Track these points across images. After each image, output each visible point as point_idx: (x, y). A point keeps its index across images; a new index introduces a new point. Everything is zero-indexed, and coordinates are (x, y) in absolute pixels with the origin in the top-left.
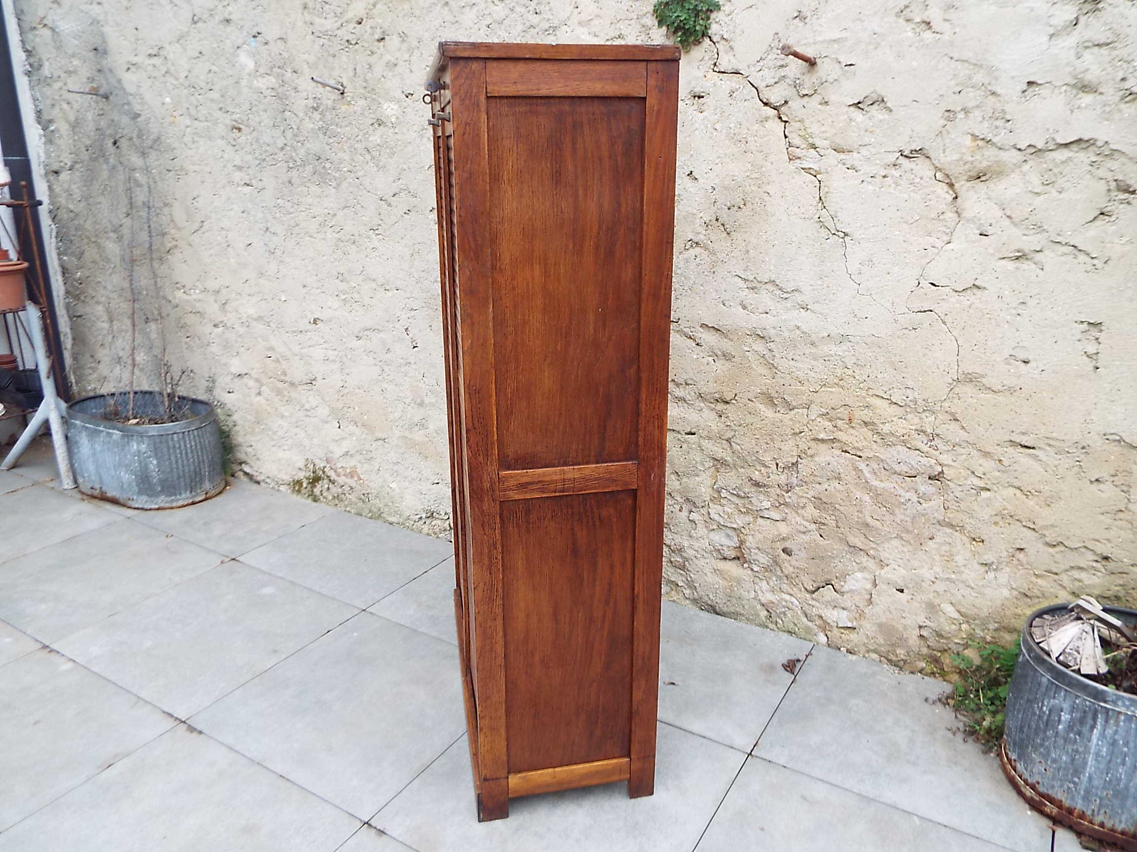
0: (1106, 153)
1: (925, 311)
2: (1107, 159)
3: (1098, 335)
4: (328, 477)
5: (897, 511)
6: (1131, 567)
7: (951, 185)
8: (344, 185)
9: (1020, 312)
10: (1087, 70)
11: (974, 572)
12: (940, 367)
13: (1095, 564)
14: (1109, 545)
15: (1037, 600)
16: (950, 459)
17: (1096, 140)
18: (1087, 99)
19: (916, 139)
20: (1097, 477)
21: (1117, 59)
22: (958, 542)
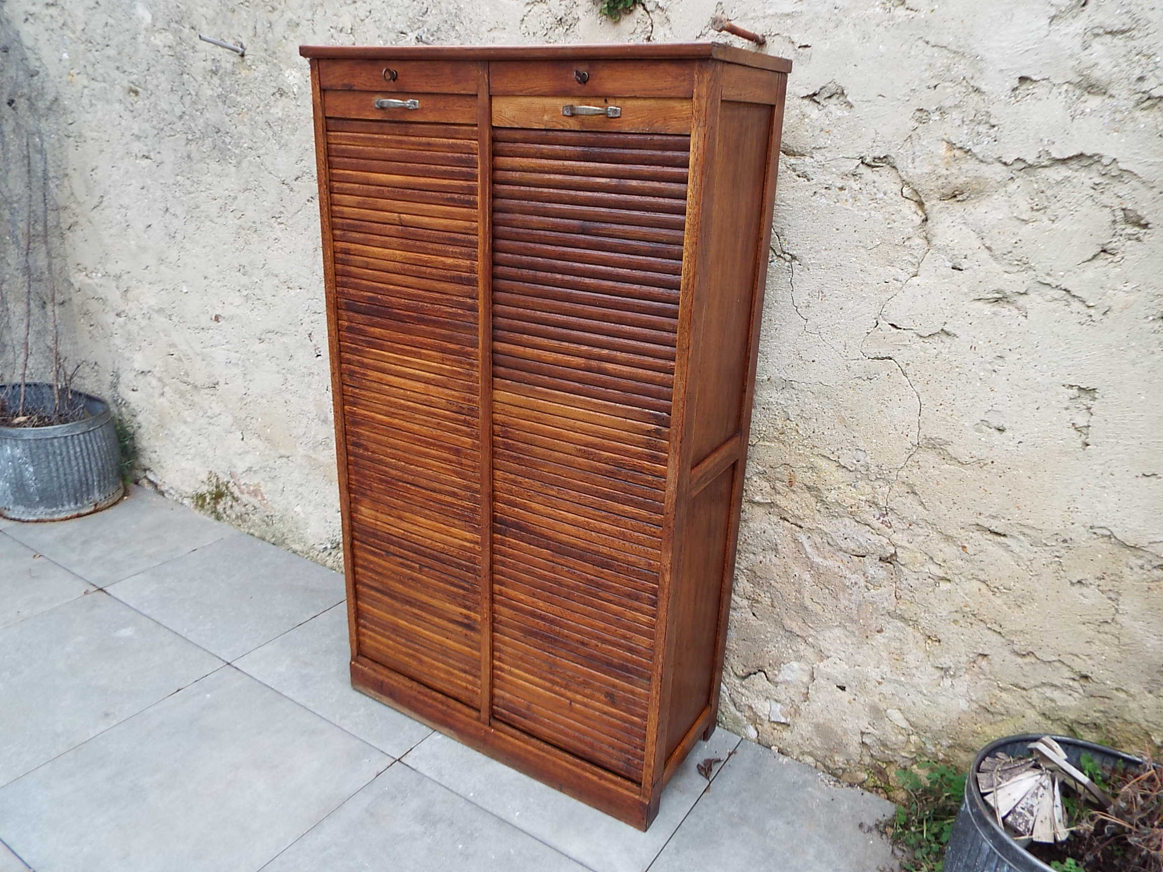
0: (1113, 174)
1: (883, 359)
2: (1115, 182)
3: (1090, 403)
4: (232, 493)
5: (841, 596)
6: (1115, 692)
7: (921, 204)
8: (245, 164)
9: (996, 367)
10: (1096, 64)
11: (925, 677)
12: (898, 428)
13: (1071, 683)
14: (1090, 662)
15: (1000, 718)
16: (905, 539)
17: (1101, 157)
18: (1094, 102)
19: (880, 144)
20: (1079, 578)
21: (1134, 52)
22: (910, 638)
